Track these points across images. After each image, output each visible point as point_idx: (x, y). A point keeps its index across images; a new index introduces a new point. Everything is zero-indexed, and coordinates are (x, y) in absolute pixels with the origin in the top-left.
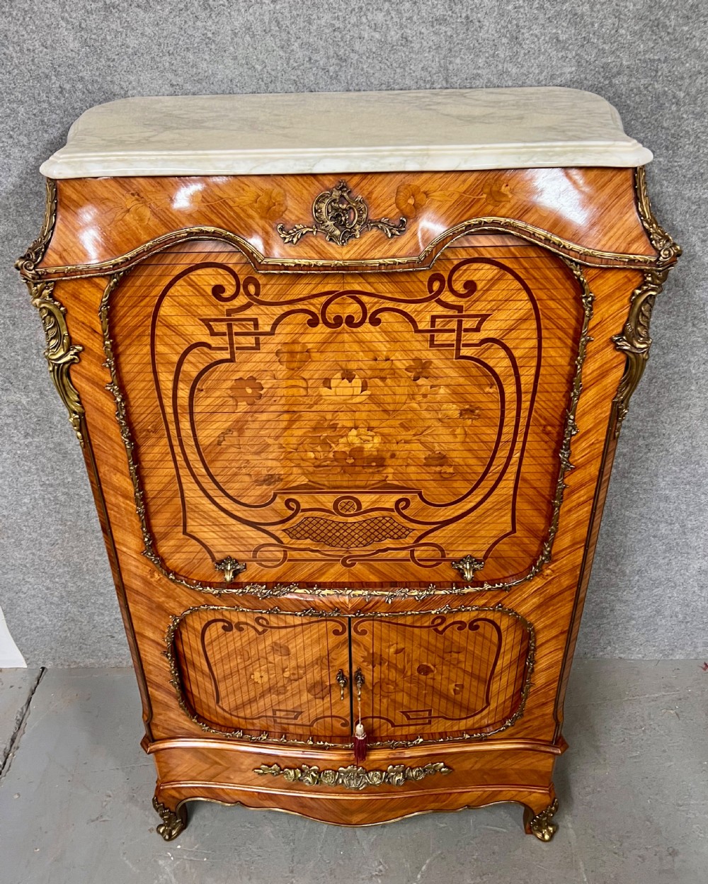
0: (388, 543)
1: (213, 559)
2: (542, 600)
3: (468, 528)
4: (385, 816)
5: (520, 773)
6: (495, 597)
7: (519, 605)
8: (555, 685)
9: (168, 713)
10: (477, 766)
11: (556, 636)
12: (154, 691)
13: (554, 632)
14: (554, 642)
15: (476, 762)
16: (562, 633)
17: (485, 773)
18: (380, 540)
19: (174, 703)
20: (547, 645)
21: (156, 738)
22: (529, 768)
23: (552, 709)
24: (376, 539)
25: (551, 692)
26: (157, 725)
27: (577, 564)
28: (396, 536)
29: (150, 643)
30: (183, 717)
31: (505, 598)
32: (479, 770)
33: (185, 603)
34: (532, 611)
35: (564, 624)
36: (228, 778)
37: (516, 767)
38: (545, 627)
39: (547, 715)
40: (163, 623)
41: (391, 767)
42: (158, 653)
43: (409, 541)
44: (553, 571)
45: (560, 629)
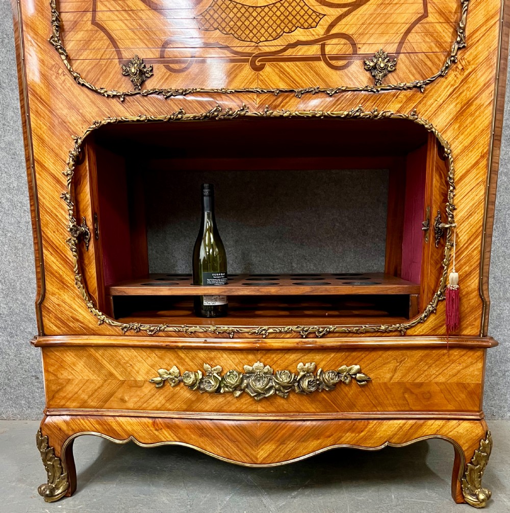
0: (299, 35)
1: (120, 58)
2: (459, 106)
3: (379, 11)
4: (295, 449)
5: (447, 389)
6: (409, 99)
7: (435, 113)
8: (478, 242)
9: (62, 293)
10: (397, 377)
11: (477, 163)
12: (49, 256)
13: (473, 157)
14: (474, 171)
15: (395, 370)
16: (482, 157)
17: (407, 390)
18: (291, 31)
19: (70, 278)
20: (467, 180)
21: (46, 333)
22: (455, 380)
23: (477, 281)
24: (286, 30)
25: (475, 252)
26: (49, 311)
27: (493, 48)
28: (306, 25)
29: (50, 179)
30: (79, 301)
31: (420, 103)
32: (400, 384)
33: (88, 116)
34: (450, 124)
35: (484, 142)
36: (123, 400)
37: (441, 379)
38: (463, 151)
39: (472, 292)
40: (65, 149)
41: (301, 364)
42: (57, 196)
43: (320, 31)
44: (469, 62)
45: (480, 150)
